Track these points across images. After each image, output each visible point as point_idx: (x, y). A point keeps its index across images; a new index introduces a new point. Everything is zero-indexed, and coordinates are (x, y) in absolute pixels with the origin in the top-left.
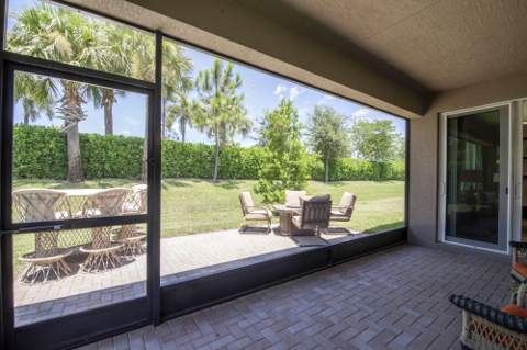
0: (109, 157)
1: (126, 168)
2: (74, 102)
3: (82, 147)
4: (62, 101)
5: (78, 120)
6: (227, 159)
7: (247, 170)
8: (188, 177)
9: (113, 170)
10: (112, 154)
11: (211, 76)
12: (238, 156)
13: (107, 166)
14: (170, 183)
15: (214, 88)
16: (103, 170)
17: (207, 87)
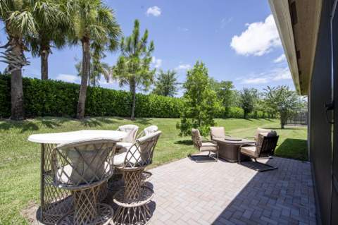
0: (49, 99)
1: (63, 108)
2: (18, 49)
3: (24, 90)
4: (6, 47)
5: (22, 66)
6: (140, 103)
7: (153, 111)
8: (112, 116)
9: (51, 110)
10: (53, 96)
11: (133, 40)
12: (147, 101)
13: (47, 106)
14: (102, 121)
15: (133, 49)
16: (44, 109)
17: (129, 49)
